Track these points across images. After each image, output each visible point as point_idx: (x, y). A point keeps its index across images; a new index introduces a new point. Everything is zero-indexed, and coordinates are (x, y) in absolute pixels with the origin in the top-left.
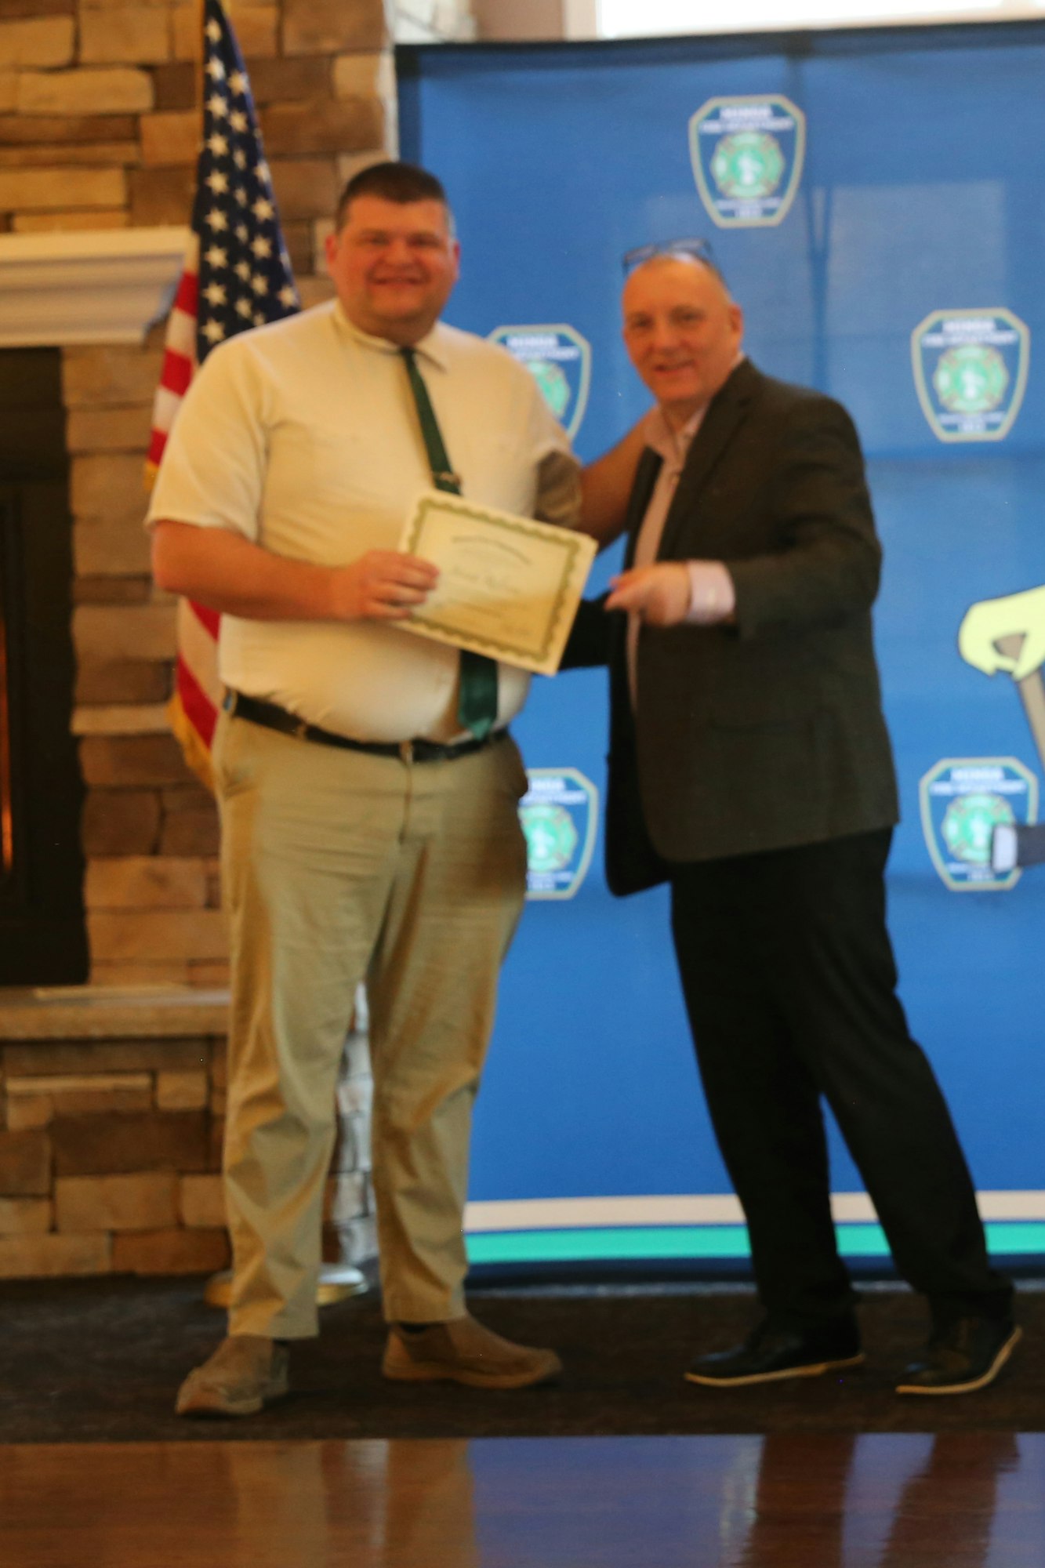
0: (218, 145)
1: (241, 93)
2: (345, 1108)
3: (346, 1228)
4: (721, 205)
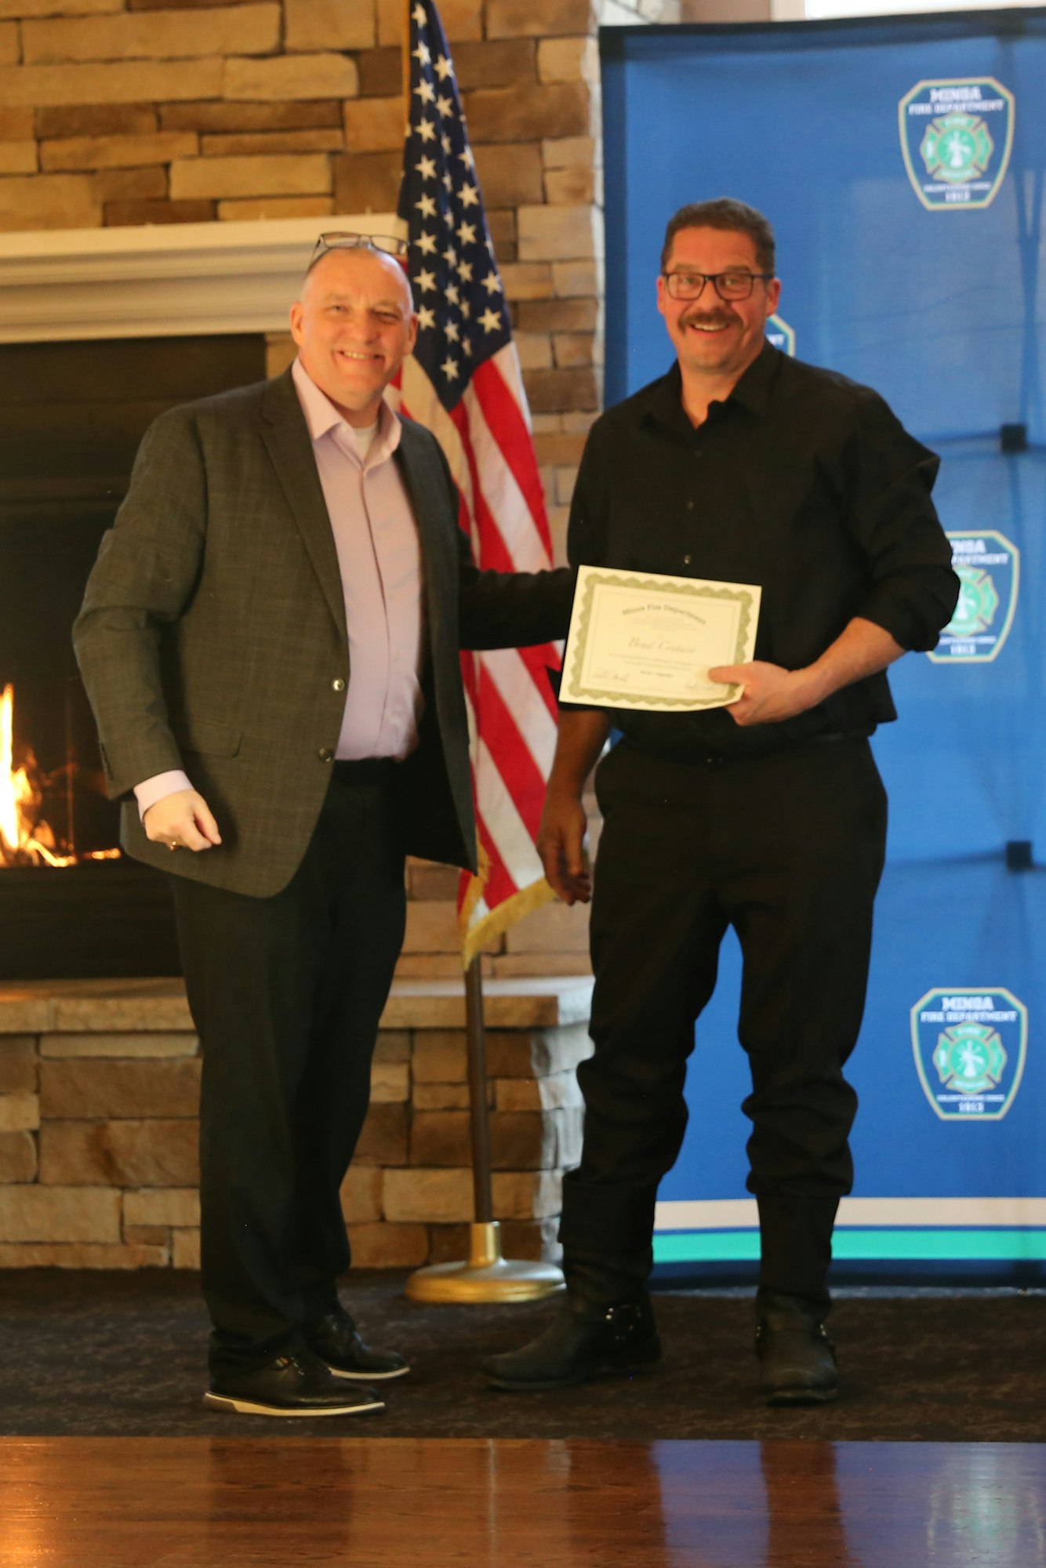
0: (426, 130)
1: (448, 78)
2: (547, 1104)
3: (547, 1226)
4: (930, 188)
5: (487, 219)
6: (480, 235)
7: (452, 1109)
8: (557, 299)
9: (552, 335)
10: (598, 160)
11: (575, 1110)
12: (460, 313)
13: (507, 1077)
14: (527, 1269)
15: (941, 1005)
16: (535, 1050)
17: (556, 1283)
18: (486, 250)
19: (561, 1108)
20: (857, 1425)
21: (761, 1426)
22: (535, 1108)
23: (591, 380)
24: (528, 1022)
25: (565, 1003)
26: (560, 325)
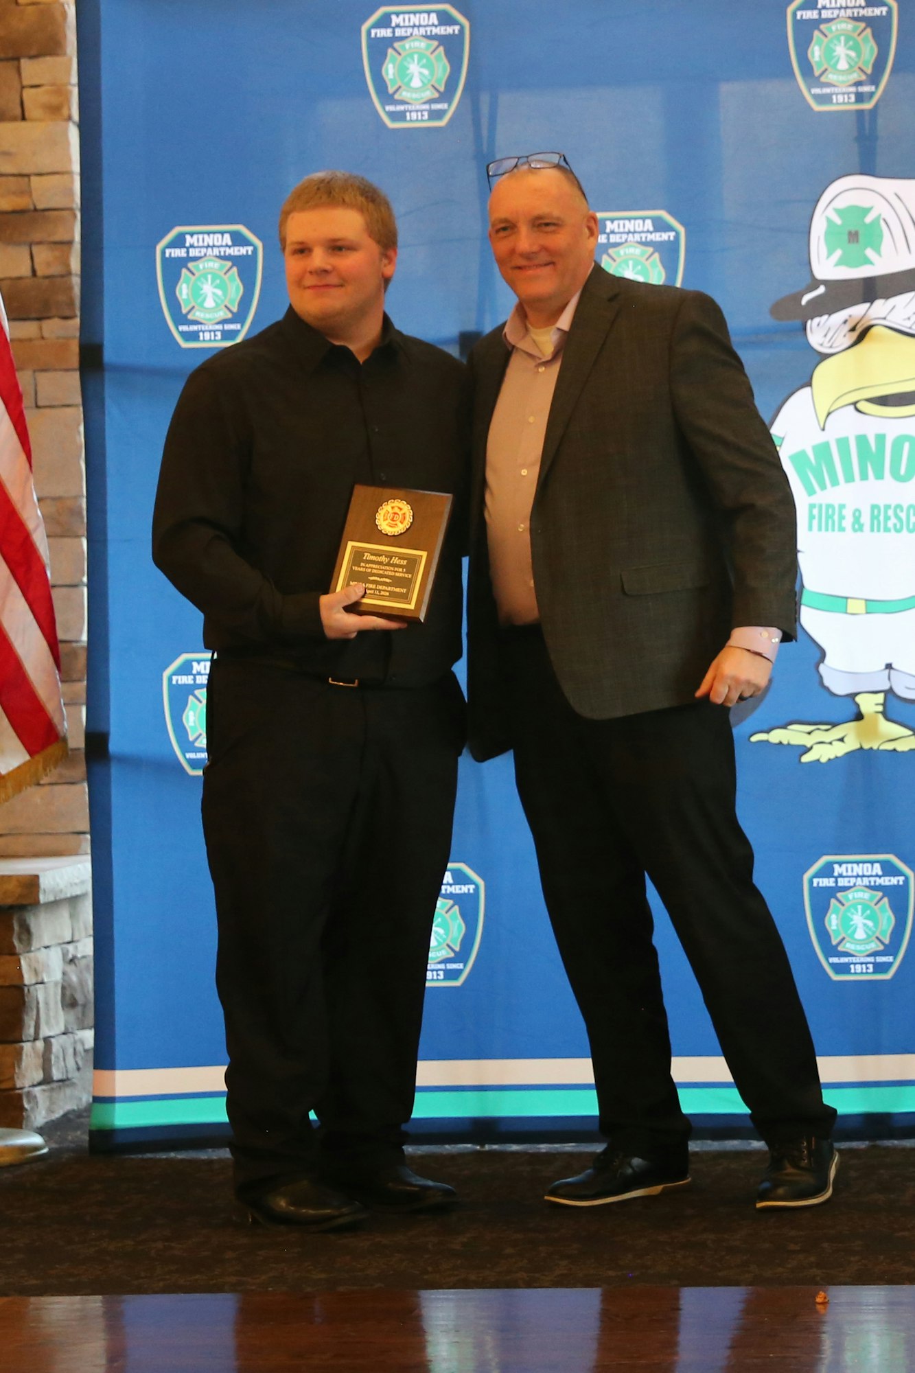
2: (28, 978)
3: (29, 1093)
4: (390, 108)
8: (36, 210)
10: (74, 79)
11: (56, 984)
14: (9, 1136)
16: (16, 927)
17: (37, 1148)
19: (42, 983)
20: (323, 1276)
21: (233, 1279)
22: (16, 982)
23: (70, 288)
24: (9, 901)
25: (45, 882)
26: (37, 236)
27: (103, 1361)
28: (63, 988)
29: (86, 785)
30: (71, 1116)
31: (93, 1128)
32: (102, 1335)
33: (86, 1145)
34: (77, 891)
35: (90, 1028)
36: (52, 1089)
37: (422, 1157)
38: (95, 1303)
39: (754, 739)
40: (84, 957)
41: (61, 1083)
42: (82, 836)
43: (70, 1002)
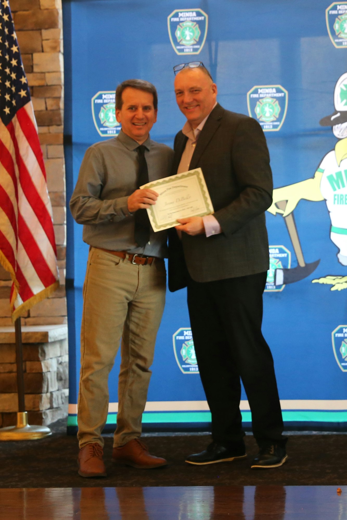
1: (7, 7)
2: (44, 370)
3: (45, 413)
4: (178, 47)
5: (22, 57)
6: (19, 63)
7: (10, 372)
8: (47, 86)
9: (45, 98)
10: (61, 37)
11: (55, 372)
12: (12, 91)
13: (30, 360)
14: (37, 428)
15: (183, 333)
16: (40, 351)
17: (48, 433)
18: (21, 68)
19: (49, 371)
22: (40, 371)
23: (59, 114)
24: (38, 341)
25: (51, 334)
26: (48, 95)
27: (72, 512)
28: (57, 374)
29: (65, 299)
30: (60, 421)
31: (68, 426)
32: (72, 502)
33: (66, 431)
34: (62, 338)
35: (67, 388)
36: (53, 411)
37: (190, 437)
38: (69, 490)
39: (314, 281)
40: (65, 362)
41: (56, 409)
42: (64, 318)
43: (60, 379)
